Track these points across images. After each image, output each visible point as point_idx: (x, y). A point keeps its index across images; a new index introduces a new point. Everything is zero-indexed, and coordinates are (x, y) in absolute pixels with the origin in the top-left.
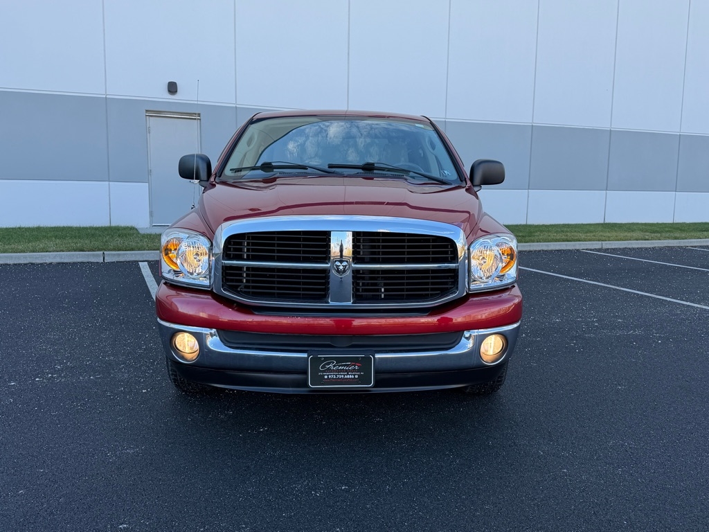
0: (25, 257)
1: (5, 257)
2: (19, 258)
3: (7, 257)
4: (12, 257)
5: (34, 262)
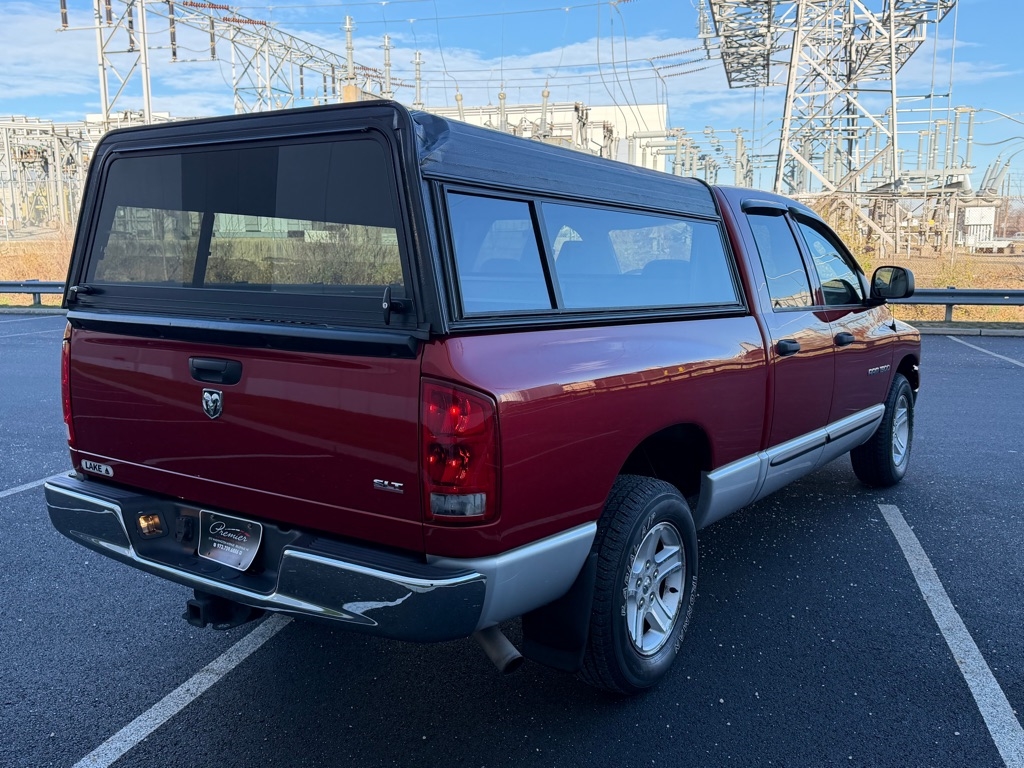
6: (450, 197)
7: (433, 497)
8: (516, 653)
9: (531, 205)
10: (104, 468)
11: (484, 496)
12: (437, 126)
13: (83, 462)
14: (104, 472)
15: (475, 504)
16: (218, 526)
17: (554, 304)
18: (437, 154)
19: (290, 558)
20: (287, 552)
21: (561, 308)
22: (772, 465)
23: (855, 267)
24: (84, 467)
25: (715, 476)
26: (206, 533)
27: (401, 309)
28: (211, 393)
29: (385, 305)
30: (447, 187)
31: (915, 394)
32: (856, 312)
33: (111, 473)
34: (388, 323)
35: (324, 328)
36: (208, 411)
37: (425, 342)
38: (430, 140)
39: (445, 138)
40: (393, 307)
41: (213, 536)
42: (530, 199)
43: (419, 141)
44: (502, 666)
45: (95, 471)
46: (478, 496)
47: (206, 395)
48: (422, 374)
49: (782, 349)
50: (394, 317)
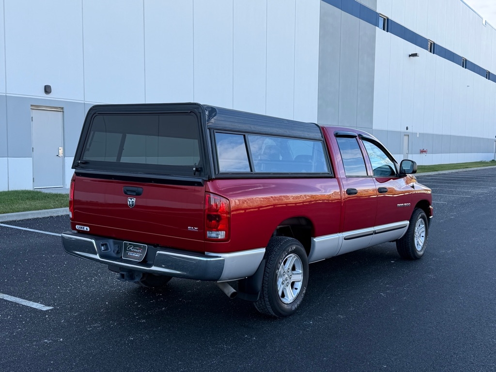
0: (48, 213)
1: (37, 213)
2: (44, 213)
3: (38, 213)
4: (40, 213)
5: (52, 215)
6: (216, 134)
7: (208, 232)
8: (234, 291)
9: (244, 136)
10: (85, 228)
11: (225, 232)
12: (213, 111)
13: (77, 226)
14: (85, 230)
15: (222, 235)
16: (130, 247)
17: (251, 170)
18: (213, 120)
19: (159, 254)
20: (158, 252)
21: (253, 172)
22: (345, 239)
23: (392, 160)
24: (77, 228)
25: (317, 240)
26: (125, 250)
27: (199, 170)
28: (131, 199)
29: (194, 169)
30: (215, 131)
31: (429, 219)
32: (394, 179)
33: (89, 230)
34: (195, 174)
35: (173, 176)
36: (130, 205)
37: (207, 181)
38: (210, 116)
39: (215, 115)
40: (197, 170)
41: (128, 251)
42: (244, 134)
43: (207, 117)
44: (229, 295)
45: (82, 229)
46: (223, 232)
47: (130, 200)
48: (206, 191)
49: (349, 192)
50: (197, 173)
